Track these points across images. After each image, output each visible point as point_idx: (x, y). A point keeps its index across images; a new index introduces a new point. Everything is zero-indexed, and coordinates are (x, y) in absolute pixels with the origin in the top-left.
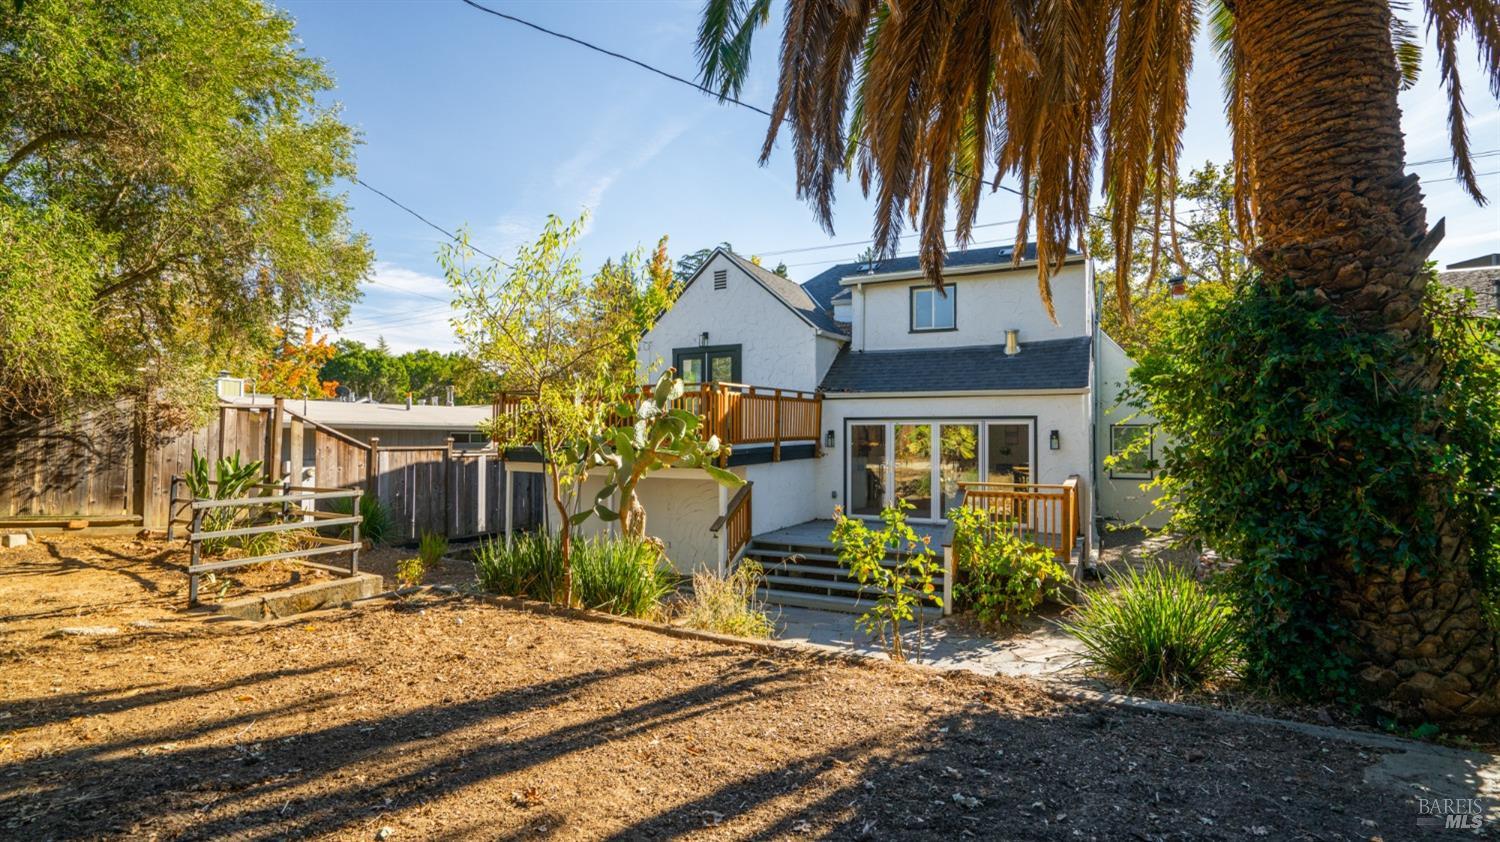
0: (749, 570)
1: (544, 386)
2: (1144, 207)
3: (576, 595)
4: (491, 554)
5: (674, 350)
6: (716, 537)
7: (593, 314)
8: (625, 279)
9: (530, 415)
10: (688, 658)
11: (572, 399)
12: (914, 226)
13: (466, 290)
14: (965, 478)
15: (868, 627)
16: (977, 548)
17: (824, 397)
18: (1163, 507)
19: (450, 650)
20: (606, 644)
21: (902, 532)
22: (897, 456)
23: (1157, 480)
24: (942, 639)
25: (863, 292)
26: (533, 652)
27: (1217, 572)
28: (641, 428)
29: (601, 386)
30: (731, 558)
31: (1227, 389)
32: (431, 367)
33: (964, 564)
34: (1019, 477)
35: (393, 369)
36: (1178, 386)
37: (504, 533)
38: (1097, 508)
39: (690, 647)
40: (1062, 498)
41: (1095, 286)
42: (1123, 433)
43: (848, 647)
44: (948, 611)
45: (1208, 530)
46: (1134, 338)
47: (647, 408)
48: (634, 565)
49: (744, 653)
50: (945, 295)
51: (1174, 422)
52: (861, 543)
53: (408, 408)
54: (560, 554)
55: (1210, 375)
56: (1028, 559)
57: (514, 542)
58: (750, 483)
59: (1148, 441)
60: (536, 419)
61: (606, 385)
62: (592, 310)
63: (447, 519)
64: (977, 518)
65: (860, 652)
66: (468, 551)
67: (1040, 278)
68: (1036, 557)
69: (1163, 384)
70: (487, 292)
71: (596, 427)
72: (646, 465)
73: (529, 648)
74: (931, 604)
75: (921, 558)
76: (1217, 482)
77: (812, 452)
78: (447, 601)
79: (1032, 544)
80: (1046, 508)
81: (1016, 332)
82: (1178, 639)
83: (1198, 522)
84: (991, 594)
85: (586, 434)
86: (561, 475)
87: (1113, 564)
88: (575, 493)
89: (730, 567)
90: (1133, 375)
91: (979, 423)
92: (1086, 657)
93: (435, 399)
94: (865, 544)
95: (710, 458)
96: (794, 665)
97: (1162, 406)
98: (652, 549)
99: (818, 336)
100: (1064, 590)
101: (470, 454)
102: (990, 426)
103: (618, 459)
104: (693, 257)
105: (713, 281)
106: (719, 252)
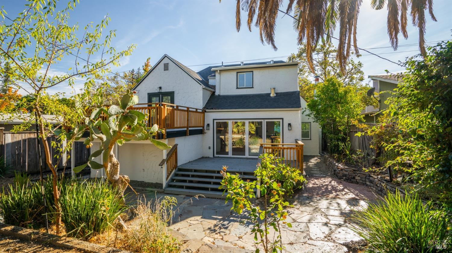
5: (148, 94)
6: (162, 168)
17: (206, 112)
22: (233, 132)
25: (220, 73)
30: (169, 176)
34: (273, 140)
44: (259, 196)
47: (116, 109)
58: (177, 145)
68: (295, 174)
77: (201, 132)
81: (274, 89)
91: (263, 120)
95: (152, 135)
99: (203, 88)
102: (267, 122)
103: (104, 137)
105: (164, 67)
106: (166, 56)
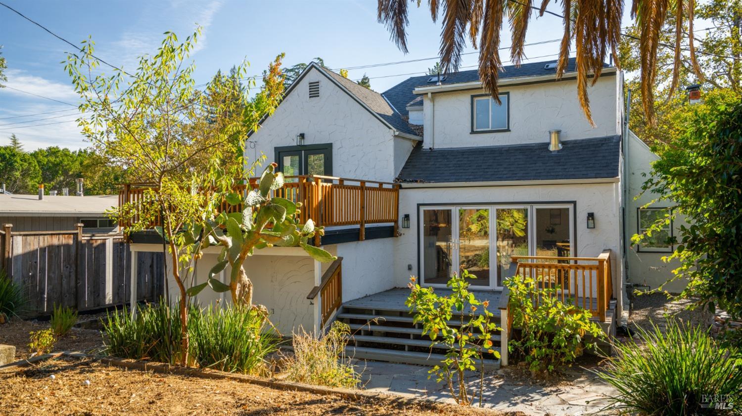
0: (339, 330)
1: (163, 179)
2: (666, 27)
3: (193, 356)
4: (117, 324)
5: (276, 149)
6: (312, 304)
7: (206, 118)
8: (234, 88)
9: (152, 203)
10: (288, 406)
11: (189, 190)
12: (474, 44)
13: (92, 95)
14: (517, 253)
15: (438, 376)
16: (528, 310)
17: (401, 187)
18: (681, 275)
19: (78, 409)
20: (218, 397)
21: (466, 297)
22: (461, 235)
23: (676, 253)
24: (500, 386)
25: (433, 100)
26: (154, 406)
27: (728, 329)
28: (248, 213)
29: (214, 179)
30: (325, 321)
31: (734, 177)
32: (61, 162)
33: (517, 323)
34: (561, 251)
35: (26, 164)
36: (694, 176)
37: (129, 305)
38: (627, 277)
39: (290, 397)
40: (597, 268)
41: (624, 93)
42: (648, 214)
43: (423, 394)
44: (505, 362)
45: (720, 294)
46: (656, 136)
47: (253, 197)
48: (242, 329)
49: (335, 400)
50: (500, 102)
51: (690, 206)
52: (432, 307)
53: (40, 198)
54: (179, 322)
55: (720, 166)
56: (570, 319)
57: (138, 312)
58: (340, 259)
59: (668, 222)
60: (157, 206)
61: (217, 178)
62: (206, 114)
63: (77, 294)
64: (527, 285)
65: (432, 398)
66: (96, 321)
67: (579, 87)
68: (576, 317)
69: (679, 175)
70: (111, 98)
71: (209, 213)
72: (253, 244)
73: (150, 403)
74: (491, 357)
75: (481, 319)
76: (726, 254)
77: (391, 232)
78: (76, 366)
79: (572, 307)
80: (584, 277)
81: (558, 132)
82: (697, 385)
83: (711, 288)
84: (540, 348)
85: (201, 220)
86: (181, 254)
87: (640, 323)
88: (192, 269)
89: (324, 329)
90: (655, 166)
91: (528, 207)
92: (619, 400)
93: (65, 190)
94: (435, 308)
95: (306, 238)
96: (377, 410)
97: (679, 192)
98: (258, 315)
99: (395, 136)
100: (601, 345)
101: (98, 238)
102: (538, 210)
103: (229, 240)
104: (291, 70)
105: (308, 90)
106: (313, 66)
